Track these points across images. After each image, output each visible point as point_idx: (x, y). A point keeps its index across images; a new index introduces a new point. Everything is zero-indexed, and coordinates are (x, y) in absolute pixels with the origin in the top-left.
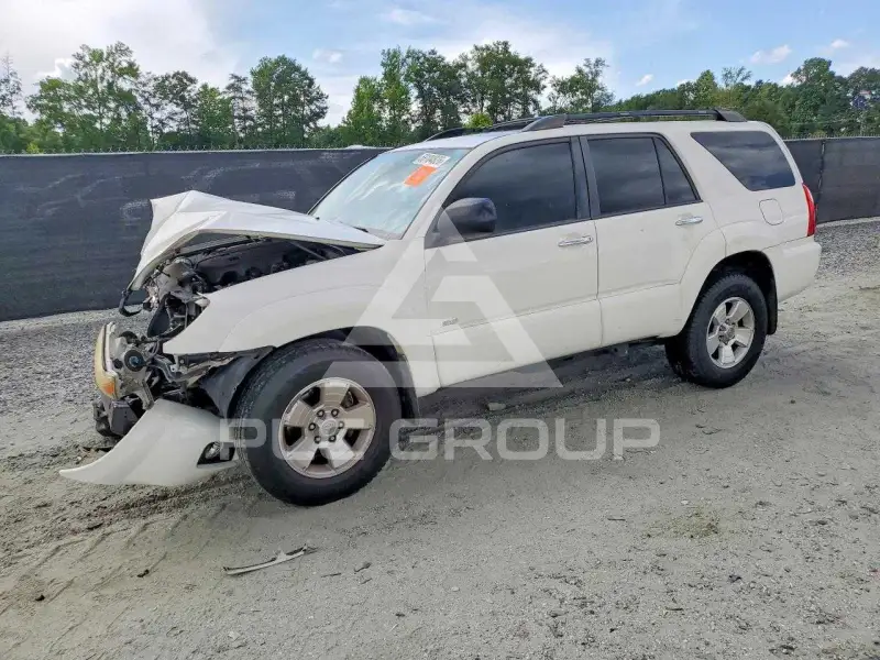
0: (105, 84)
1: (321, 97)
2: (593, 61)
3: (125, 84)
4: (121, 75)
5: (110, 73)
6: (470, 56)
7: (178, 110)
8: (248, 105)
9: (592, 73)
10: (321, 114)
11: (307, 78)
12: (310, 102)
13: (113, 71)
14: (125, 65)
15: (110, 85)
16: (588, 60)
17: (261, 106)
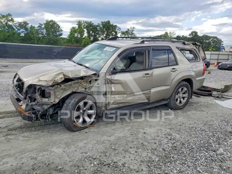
0: (5, 23)
1: (61, 30)
2: (132, 27)
3: (10, 23)
4: (9, 21)
5: (6, 20)
6: (100, 24)
7: (24, 31)
8: (43, 31)
9: (132, 30)
10: (61, 35)
11: (58, 26)
12: (59, 31)
13: (7, 20)
14: (10, 19)
15: (6, 23)
16: (131, 27)
17: (46, 31)
